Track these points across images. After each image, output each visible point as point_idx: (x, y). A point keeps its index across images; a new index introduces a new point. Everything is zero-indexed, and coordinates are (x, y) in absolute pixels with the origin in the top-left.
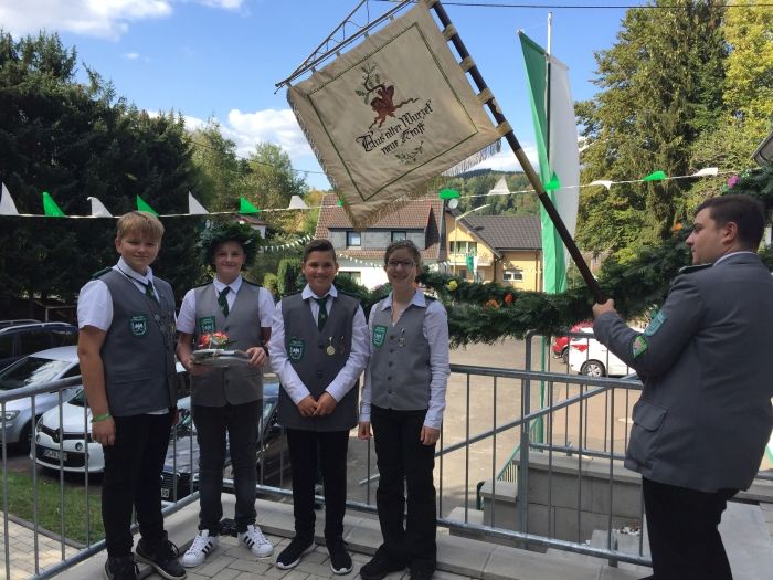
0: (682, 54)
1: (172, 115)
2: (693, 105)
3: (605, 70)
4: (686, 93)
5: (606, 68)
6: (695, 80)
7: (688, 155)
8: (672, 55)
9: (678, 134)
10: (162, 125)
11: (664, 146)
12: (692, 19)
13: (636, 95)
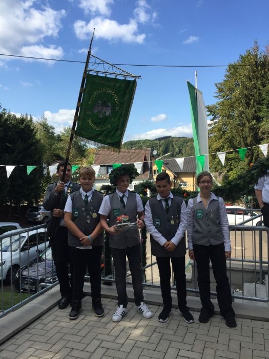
0: (254, 84)
1: (26, 116)
2: (260, 106)
3: (220, 92)
4: (256, 101)
5: (221, 90)
6: (260, 95)
7: (259, 129)
8: (249, 84)
9: (253, 120)
10: (22, 120)
11: (247, 124)
12: (257, 69)
13: (234, 103)
